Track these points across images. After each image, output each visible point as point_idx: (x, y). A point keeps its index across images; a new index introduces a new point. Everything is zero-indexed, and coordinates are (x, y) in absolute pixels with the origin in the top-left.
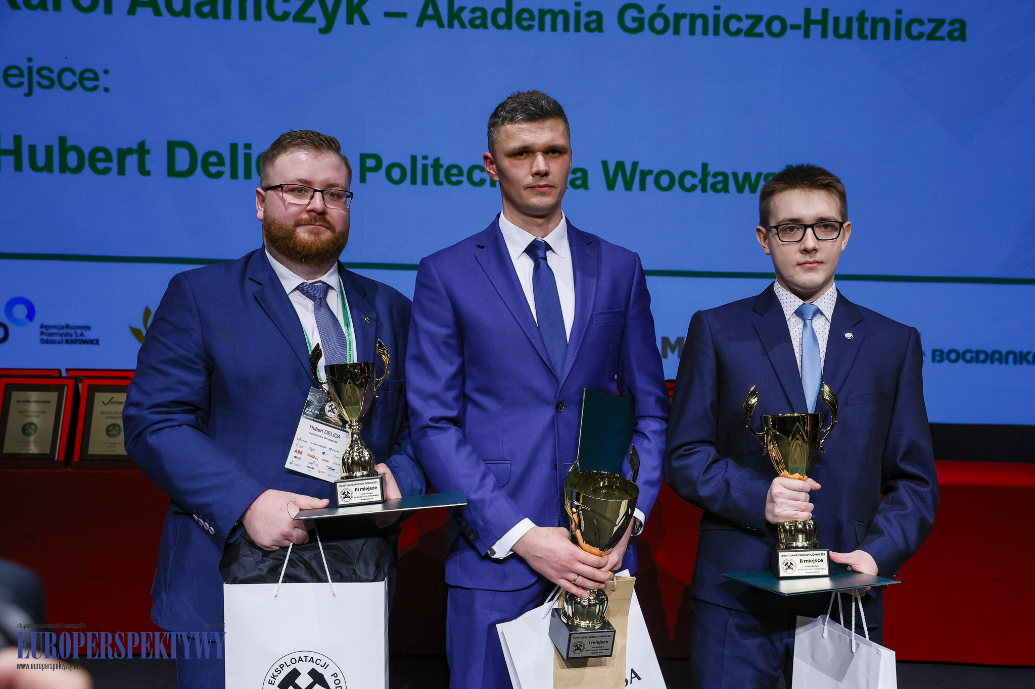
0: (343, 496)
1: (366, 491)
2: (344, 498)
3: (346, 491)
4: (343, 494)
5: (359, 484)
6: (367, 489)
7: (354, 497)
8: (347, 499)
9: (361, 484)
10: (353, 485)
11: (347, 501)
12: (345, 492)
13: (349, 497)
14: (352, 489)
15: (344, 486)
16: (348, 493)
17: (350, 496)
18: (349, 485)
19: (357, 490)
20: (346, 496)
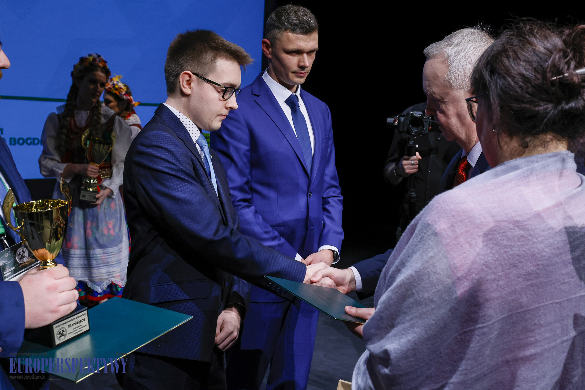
0: (59, 336)
1: (77, 325)
2: (60, 337)
3: (61, 330)
4: (59, 334)
5: (71, 321)
6: (77, 323)
7: (68, 333)
8: (62, 338)
9: (73, 320)
10: (66, 323)
11: (63, 339)
12: (60, 332)
13: (64, 335)
14: (66, 326)
15: (59, 326)
16: (63, 331)
17: (64, 333)
18: (63, 324)
19: (70, 326)
20: (62, 335)
